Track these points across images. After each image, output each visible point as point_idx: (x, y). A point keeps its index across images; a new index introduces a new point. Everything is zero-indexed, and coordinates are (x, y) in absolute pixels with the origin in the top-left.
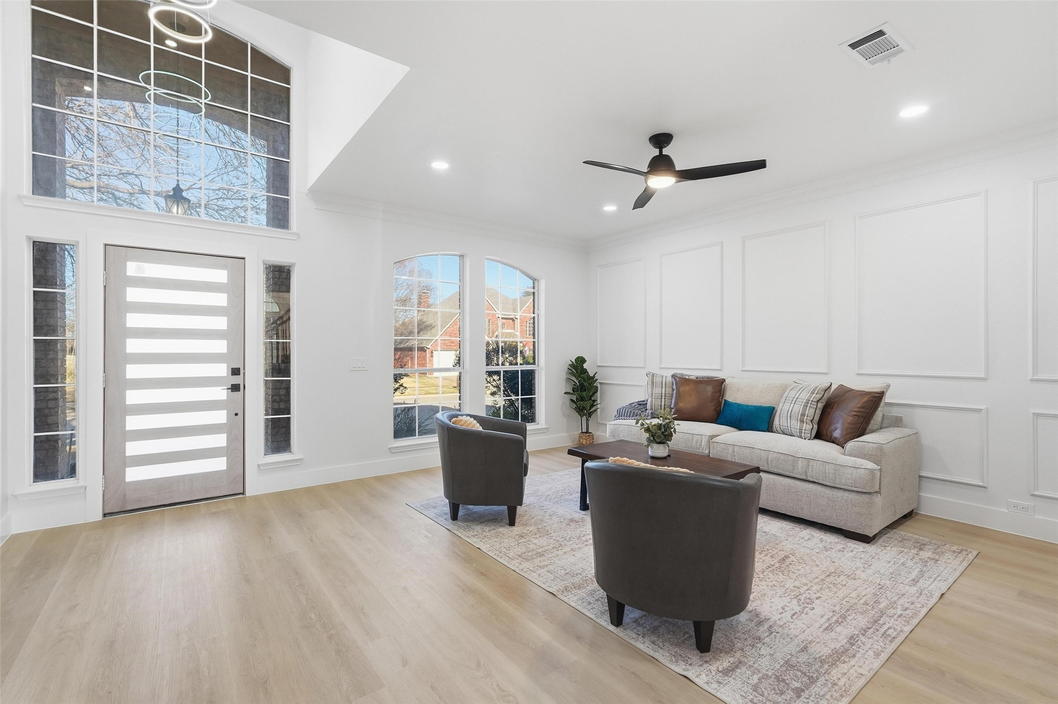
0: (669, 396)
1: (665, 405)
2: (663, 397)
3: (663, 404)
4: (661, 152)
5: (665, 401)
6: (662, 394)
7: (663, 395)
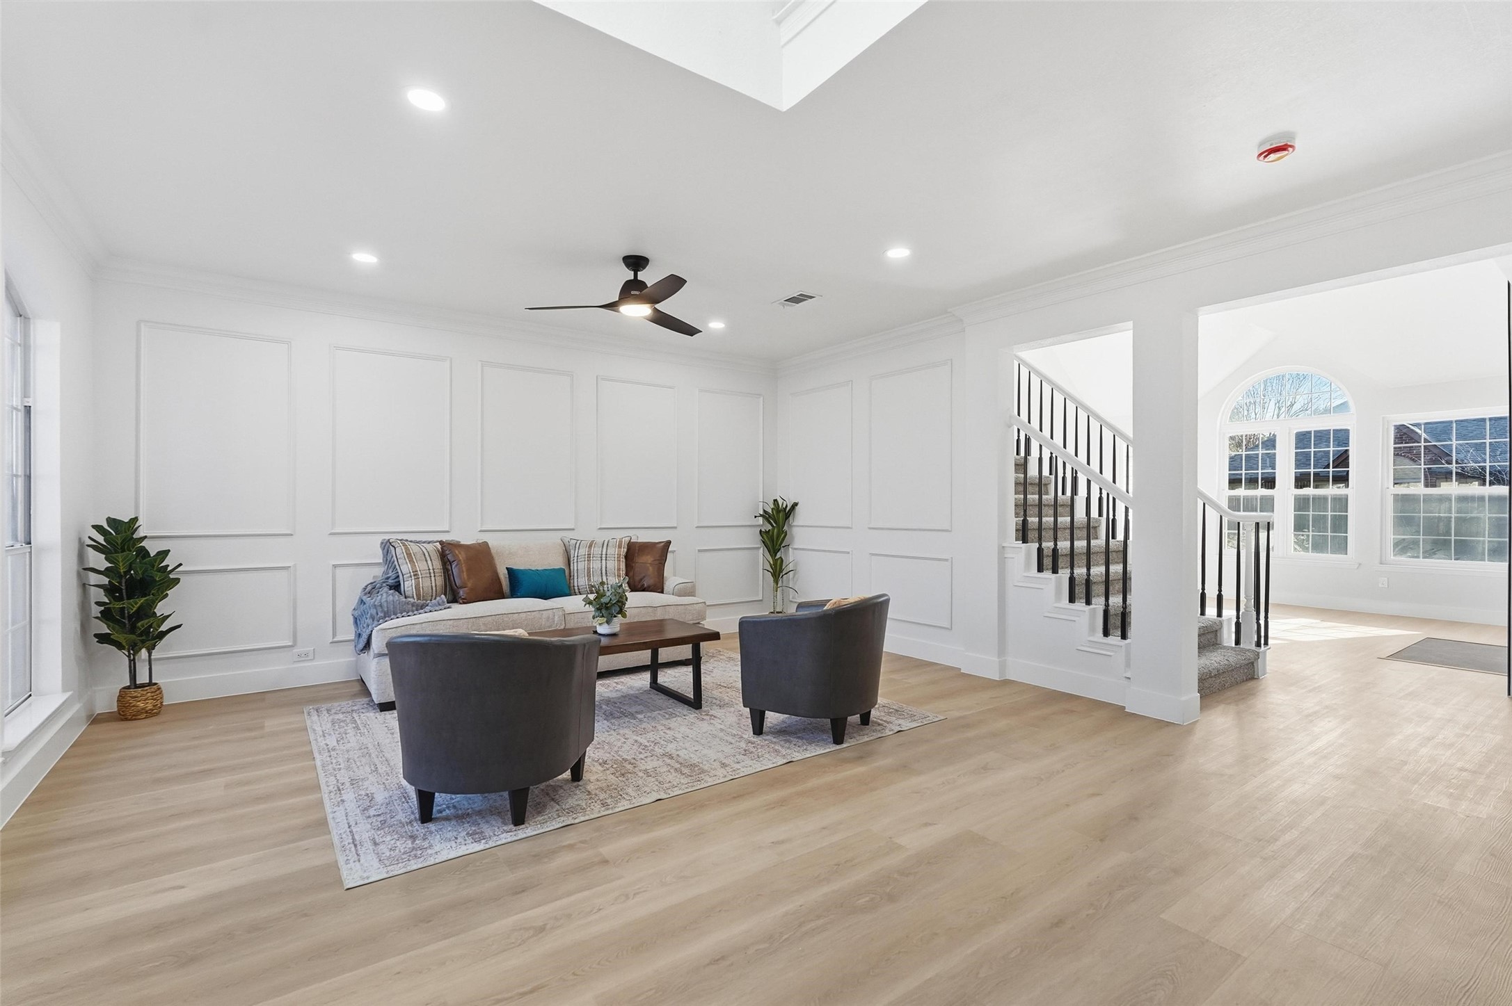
0: (438, 573)
1: (436, 586)
2: (432, 575)
3: (434, 585)
4: (636, 275)
5: (435, 580)
6: (429, 569)
7: (431, 571)
